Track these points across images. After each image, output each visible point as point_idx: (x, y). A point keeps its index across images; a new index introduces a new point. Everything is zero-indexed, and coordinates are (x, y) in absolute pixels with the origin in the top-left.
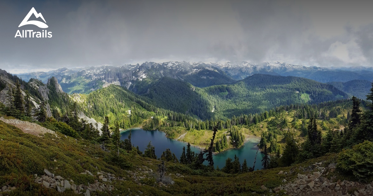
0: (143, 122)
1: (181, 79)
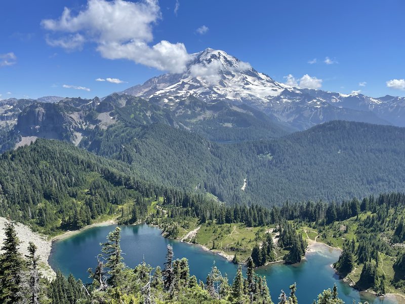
0: (117, 209)
1: (185, 127)
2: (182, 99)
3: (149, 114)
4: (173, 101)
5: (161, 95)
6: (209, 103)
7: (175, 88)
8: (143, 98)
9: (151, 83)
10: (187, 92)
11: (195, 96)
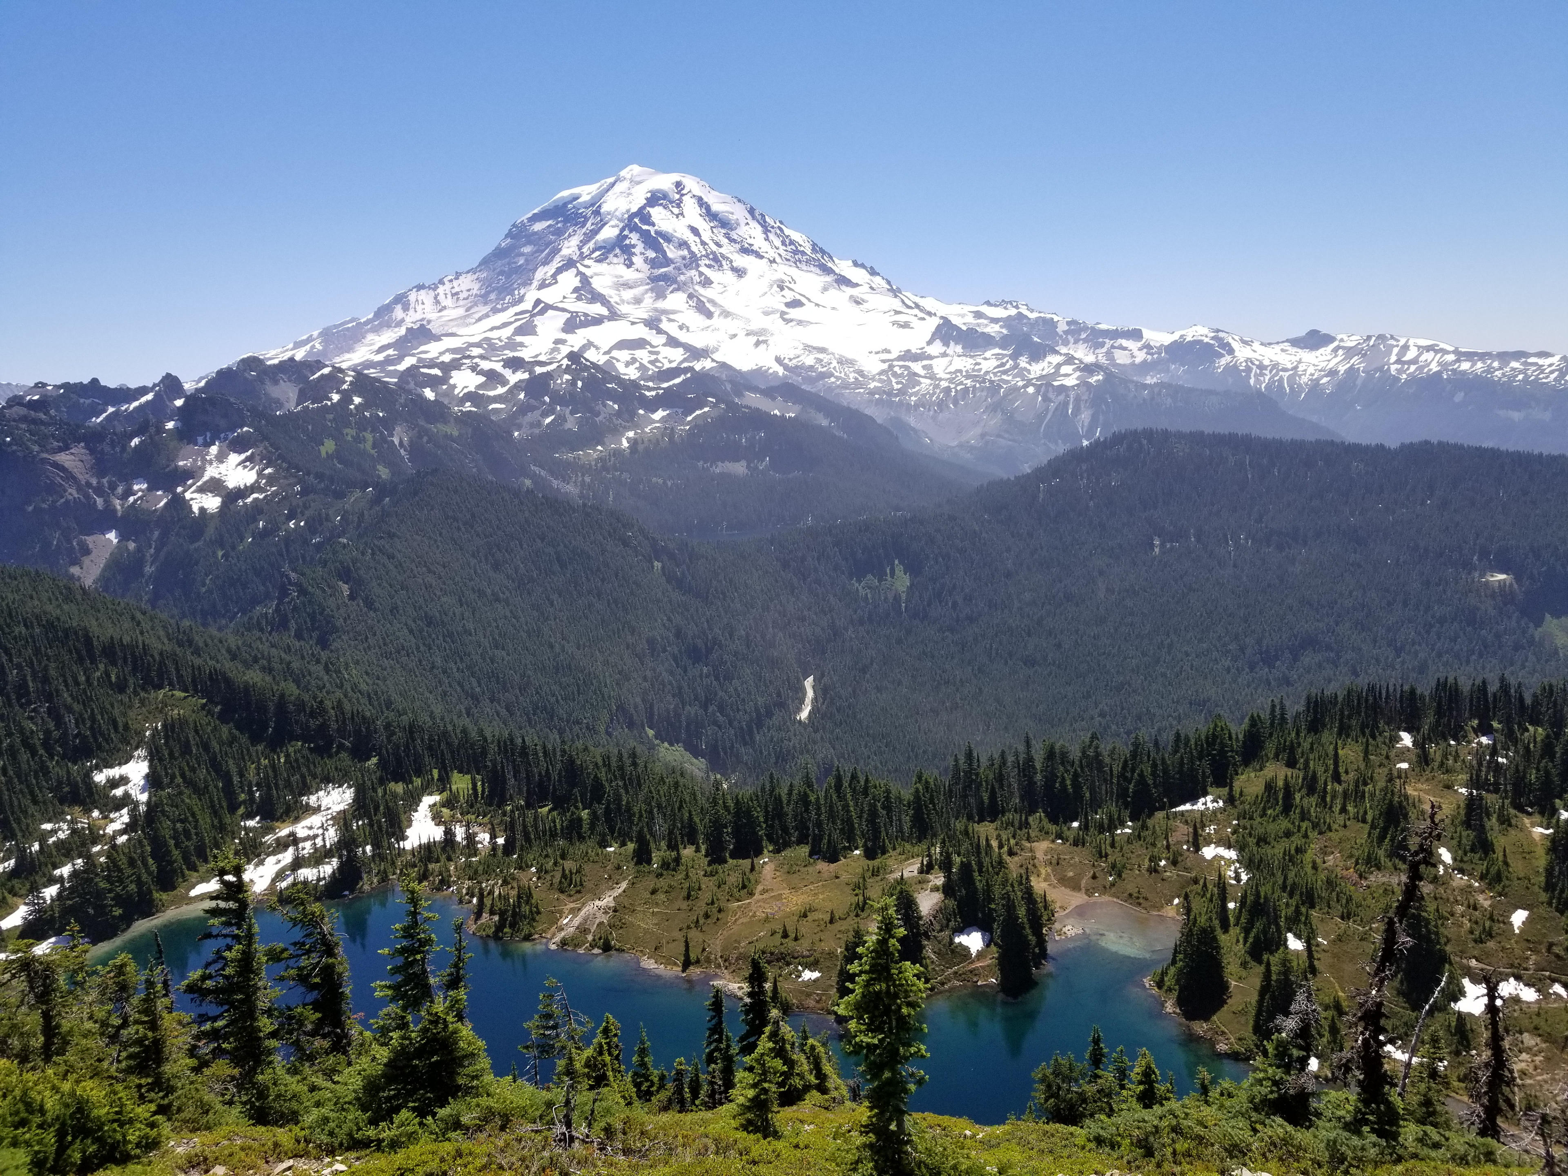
2: (539, 370)
3: (399, 436)
4: (504, 382)
5: (447, 358)
6: (651, 384)
7: (505, 325)
8: (372, 372)
9: (406, 308)
10: (558, 342)
11: (592, 356)
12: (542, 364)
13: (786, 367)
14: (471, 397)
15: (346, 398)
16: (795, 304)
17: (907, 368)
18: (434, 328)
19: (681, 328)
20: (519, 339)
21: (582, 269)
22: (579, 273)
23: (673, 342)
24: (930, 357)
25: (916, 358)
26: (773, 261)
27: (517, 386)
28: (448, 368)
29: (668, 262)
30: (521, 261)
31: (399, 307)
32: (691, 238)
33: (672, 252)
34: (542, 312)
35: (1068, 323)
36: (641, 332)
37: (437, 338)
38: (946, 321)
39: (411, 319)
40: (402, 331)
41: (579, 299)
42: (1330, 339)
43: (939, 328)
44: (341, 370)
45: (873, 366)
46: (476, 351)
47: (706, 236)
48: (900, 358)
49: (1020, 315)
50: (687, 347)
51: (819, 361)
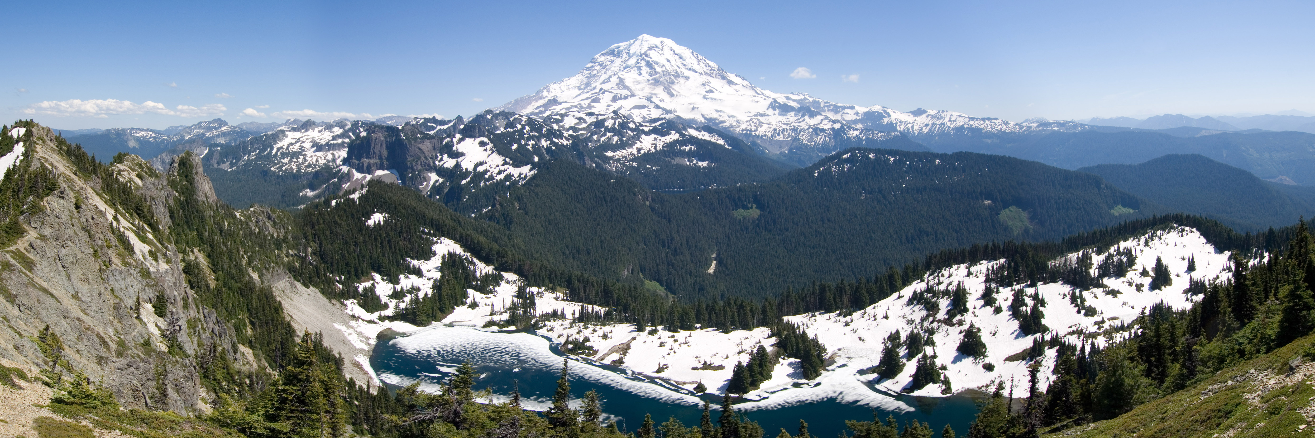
2: (600, 118)
3: (543, 143)
4: (585, 122)
5: (563, 112)
6: (648, 124)
7: (587, 98)
8: (533, 117)
9: (548, 91)
10: (608, 106)
11: (623, 112)
12: (601, 115)
13: (705, 118)
14: (572, 128)
15: (523, 128)
16: (711, 91)
17: (758, 120)
18: (559, 100)
19: (660, 101)
20: (593, 104)
21: (620, 76)
22: (619, 77)
23: (657, 107)
24: (768, 115)
25: (761, 115)
26: (701, 74)
27: (591, 124)
28: (563, 116)
29: (656, 73)
30: (595, 72)
31: (545, 90)
32: (666, 63)
33: (658, 69)
34: (603, 93)
35: (825, 103)
36: (644, 102)
37: (561, 103)
38: (775, 101)
39: (550, 96)
40: (546, 100)
41: (618, 88)
42: (925, 112)
43: (771, 103)
44: (522, 116)
45: (744, 118)
46: (575, 109)
47: (673, 62)
48: (755, 115)
49: (805, 99)
50: (664, 109)
51: (720, 116)
